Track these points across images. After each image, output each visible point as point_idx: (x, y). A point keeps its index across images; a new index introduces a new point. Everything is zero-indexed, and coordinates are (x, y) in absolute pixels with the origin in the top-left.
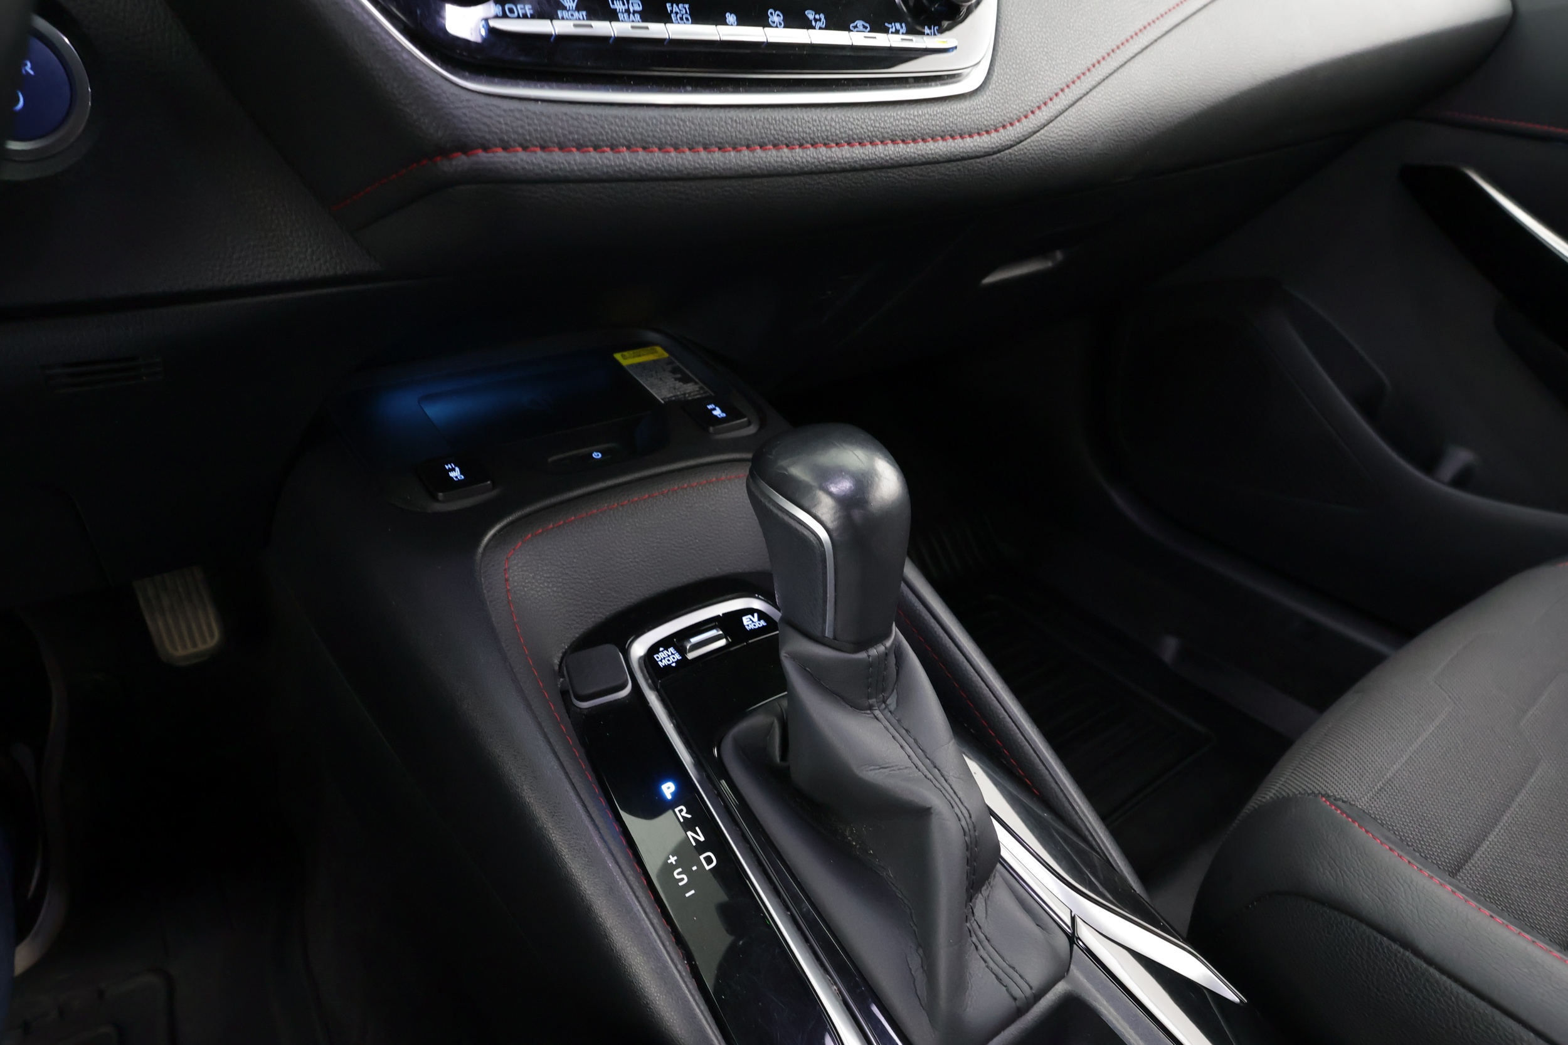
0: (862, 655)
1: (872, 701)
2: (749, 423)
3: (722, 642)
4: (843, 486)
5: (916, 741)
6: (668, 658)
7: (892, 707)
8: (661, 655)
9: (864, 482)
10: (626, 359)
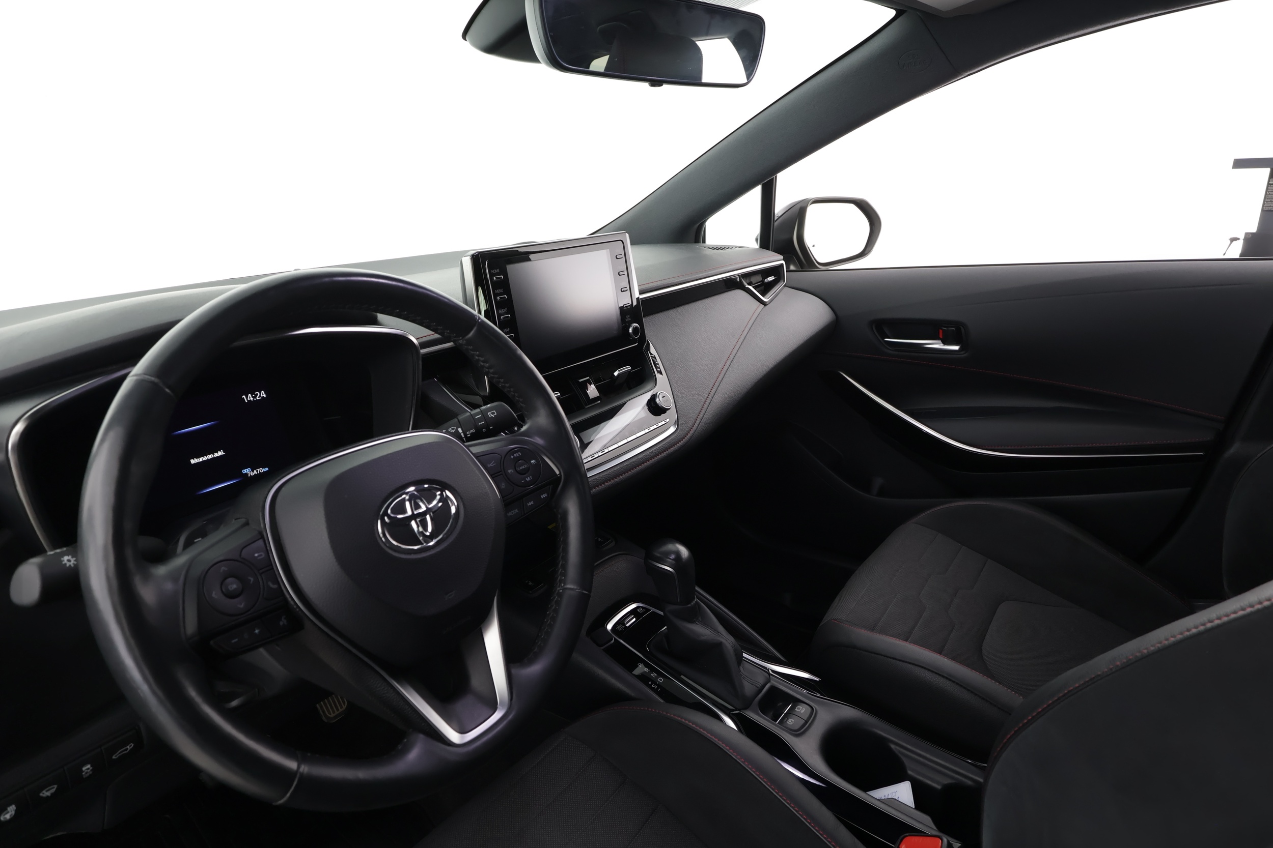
0: (690, 605)
1: (695, 619)
2: (612, 542)
3: (634, 620)
4: (673, 557)
5: (711, 627)
6: (620, 628)
7: (701, 620)
8: (618, 628)
9: (678, 554)
10: (550, 527)
